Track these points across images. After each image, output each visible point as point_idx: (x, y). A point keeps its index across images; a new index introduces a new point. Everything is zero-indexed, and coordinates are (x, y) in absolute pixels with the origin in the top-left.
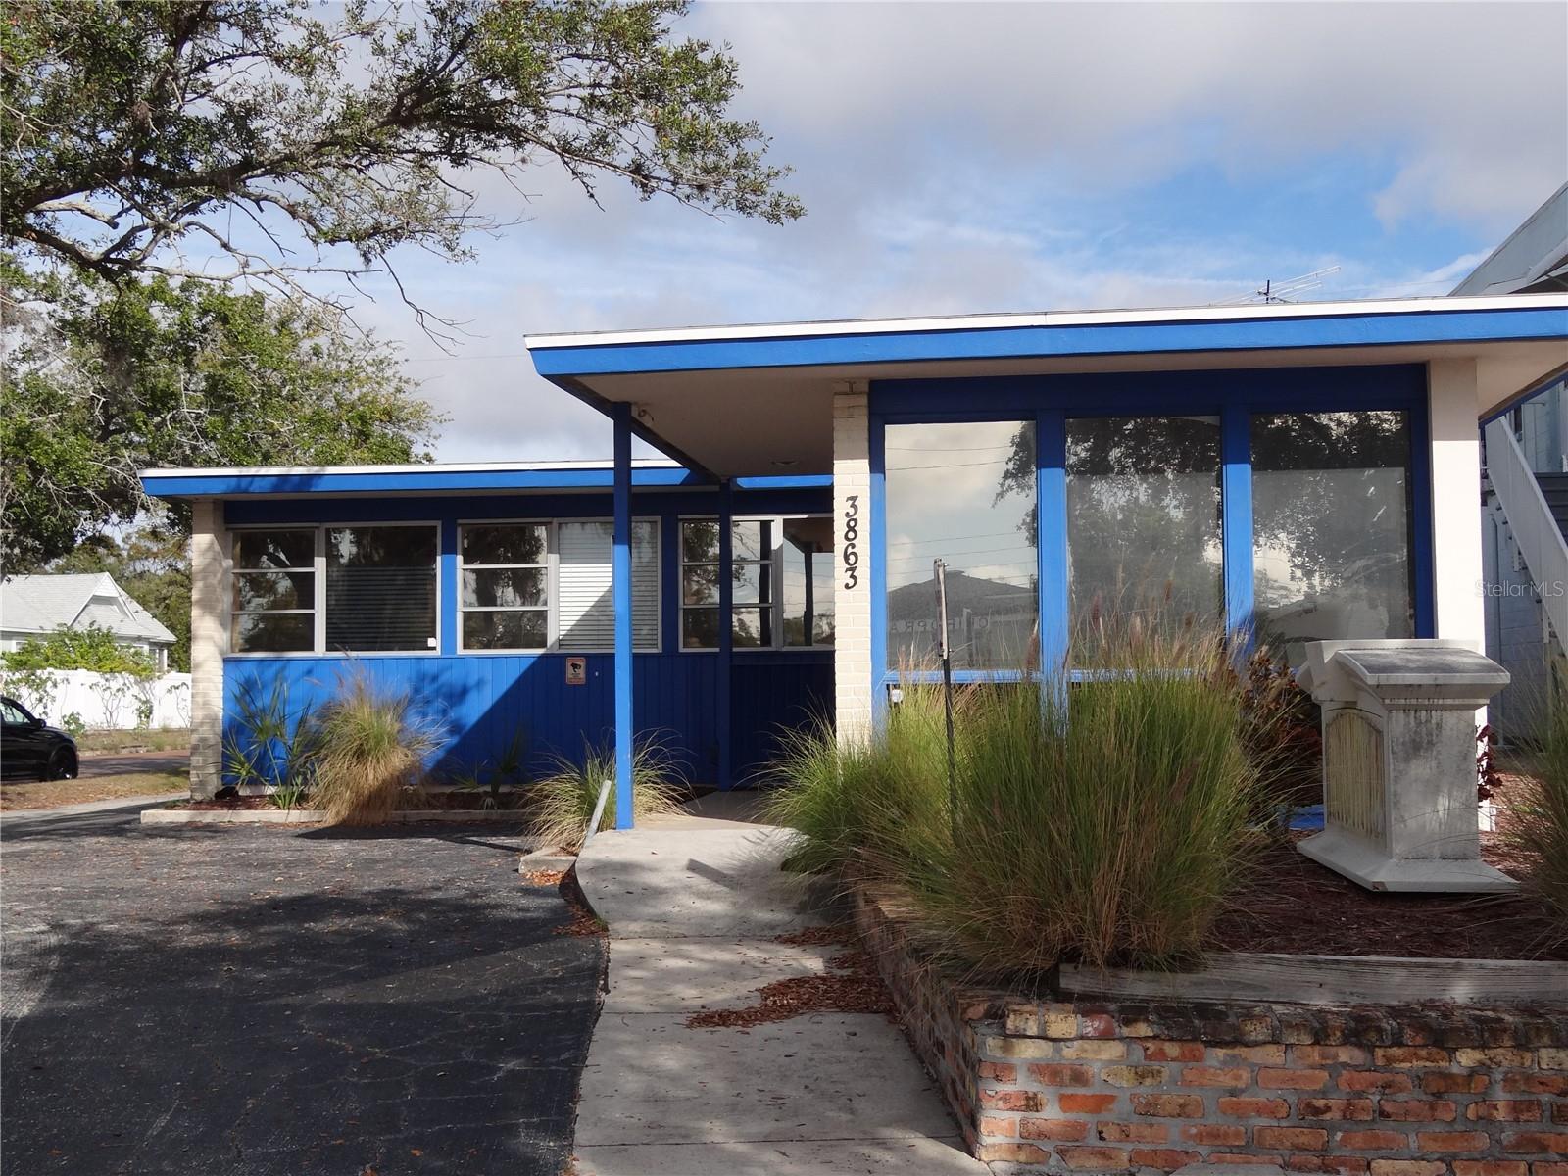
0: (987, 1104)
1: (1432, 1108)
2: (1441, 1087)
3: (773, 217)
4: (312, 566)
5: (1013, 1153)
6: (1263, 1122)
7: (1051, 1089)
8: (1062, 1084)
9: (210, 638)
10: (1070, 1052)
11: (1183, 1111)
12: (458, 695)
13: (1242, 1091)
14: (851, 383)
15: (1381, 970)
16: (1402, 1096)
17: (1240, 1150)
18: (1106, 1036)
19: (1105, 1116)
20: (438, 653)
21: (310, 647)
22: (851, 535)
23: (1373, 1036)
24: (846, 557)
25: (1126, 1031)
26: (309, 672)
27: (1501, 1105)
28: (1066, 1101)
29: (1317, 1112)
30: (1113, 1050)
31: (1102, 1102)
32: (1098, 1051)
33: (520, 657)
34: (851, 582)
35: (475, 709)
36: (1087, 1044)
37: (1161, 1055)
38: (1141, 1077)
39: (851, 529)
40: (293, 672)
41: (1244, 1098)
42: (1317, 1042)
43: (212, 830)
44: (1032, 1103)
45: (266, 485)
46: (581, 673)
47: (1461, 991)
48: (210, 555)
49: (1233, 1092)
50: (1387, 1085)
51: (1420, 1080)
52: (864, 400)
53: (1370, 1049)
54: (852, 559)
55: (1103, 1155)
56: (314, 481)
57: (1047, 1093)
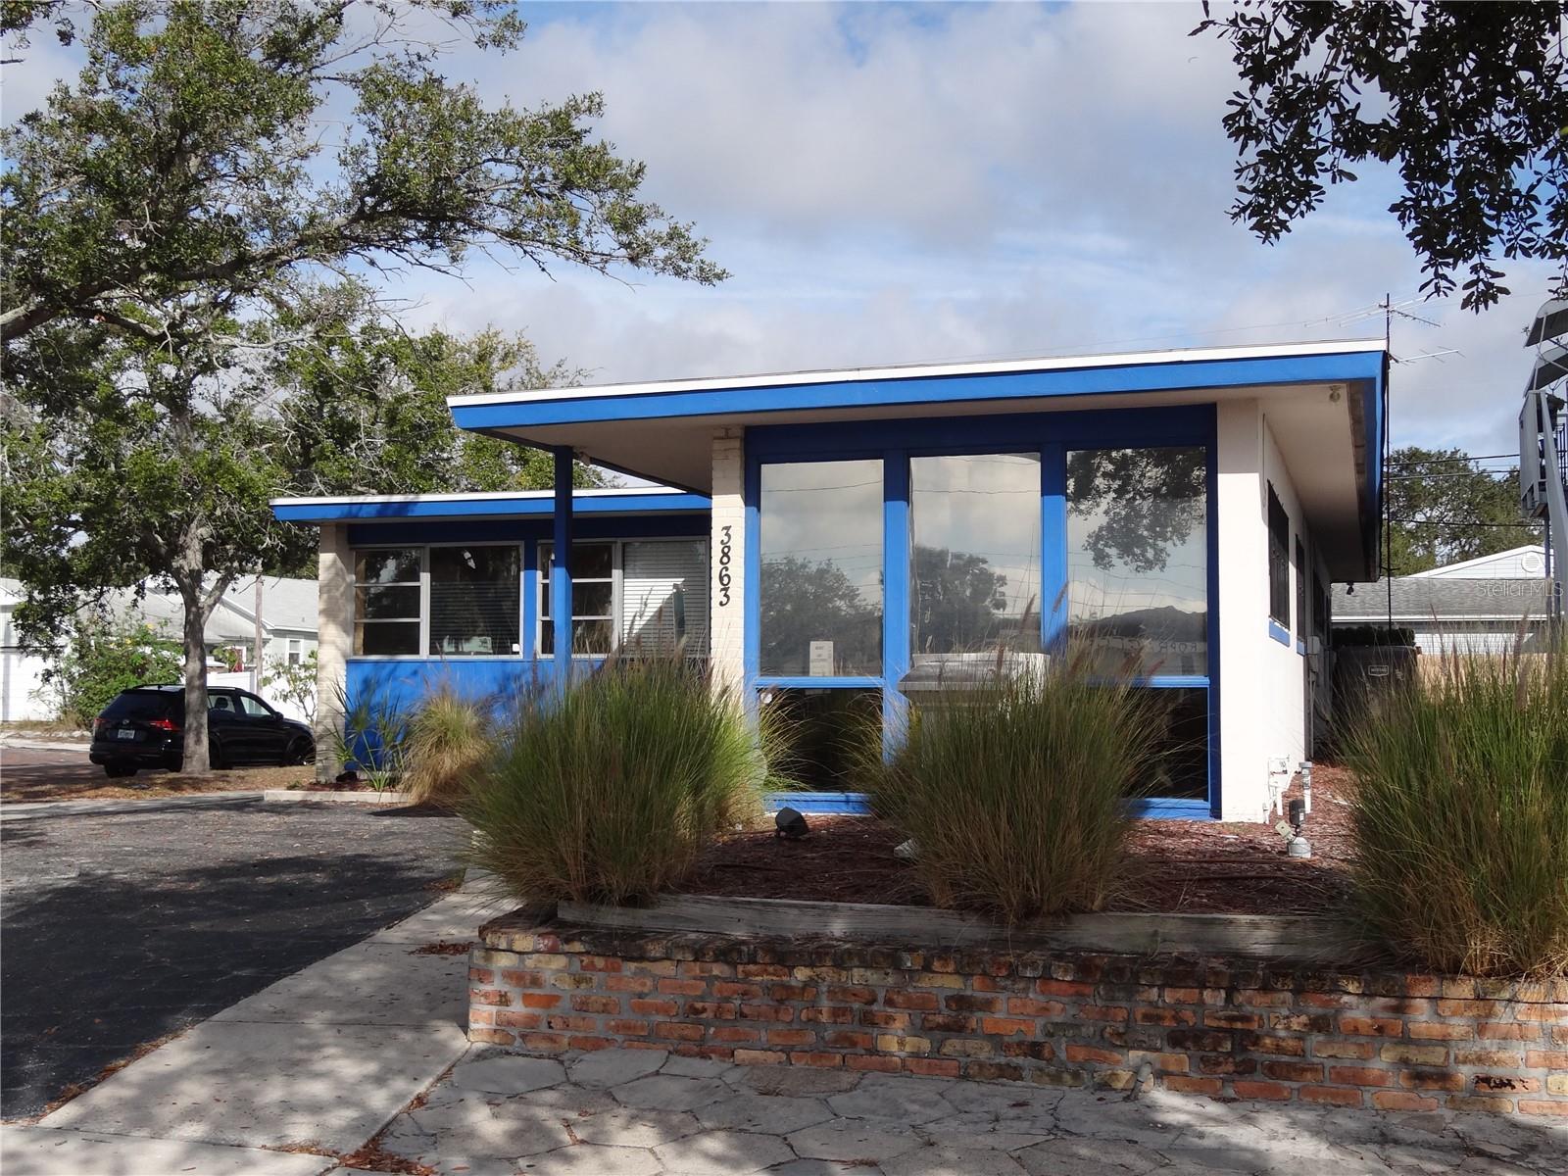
0: (473, 999)
1: (777, 1012)
2: (784, 995)
4: (418, 580)
5: (491, 1036)
6: (660, 1018)
7: (518, 990)
8: (525, 987)
9: (334, 643)
10: (530, 962)
11: (605, 1009)
13: (647, 995)
14: (727, 429)
15: (781, 910)
16: (756, 1002)
17: (644, 1039)
18: (553, 951)
19: (554, 1011)
20: (520, 657)
21: (417, 652)
22: (725, 560)
23: (735, 956)
24: (721, 579)
25: (566, 948)
26: (415, 673)
27: (824, 1010)
28: (527, 999)
29: (697, 1012)
30: (560, 962)
31: (551, 1000)
32: (549, 962)
33: (589, 661)
34: (725, 600)
36: (541, 957)
37: (592, 967)
38: (578, 982)
39: (725, 555)
41: (648, 1000)
42: (696, 960)
44: (503, 1000)
47: (838, 927)
48: (333, 571)
49: (640, 996)
50: (745, 993)
51: (768, 989)
52: (737, 444)
53: (733, 965)
54: (725, 582)
55: (551, 1039)
56: (411, 507)
57: (514, 992)
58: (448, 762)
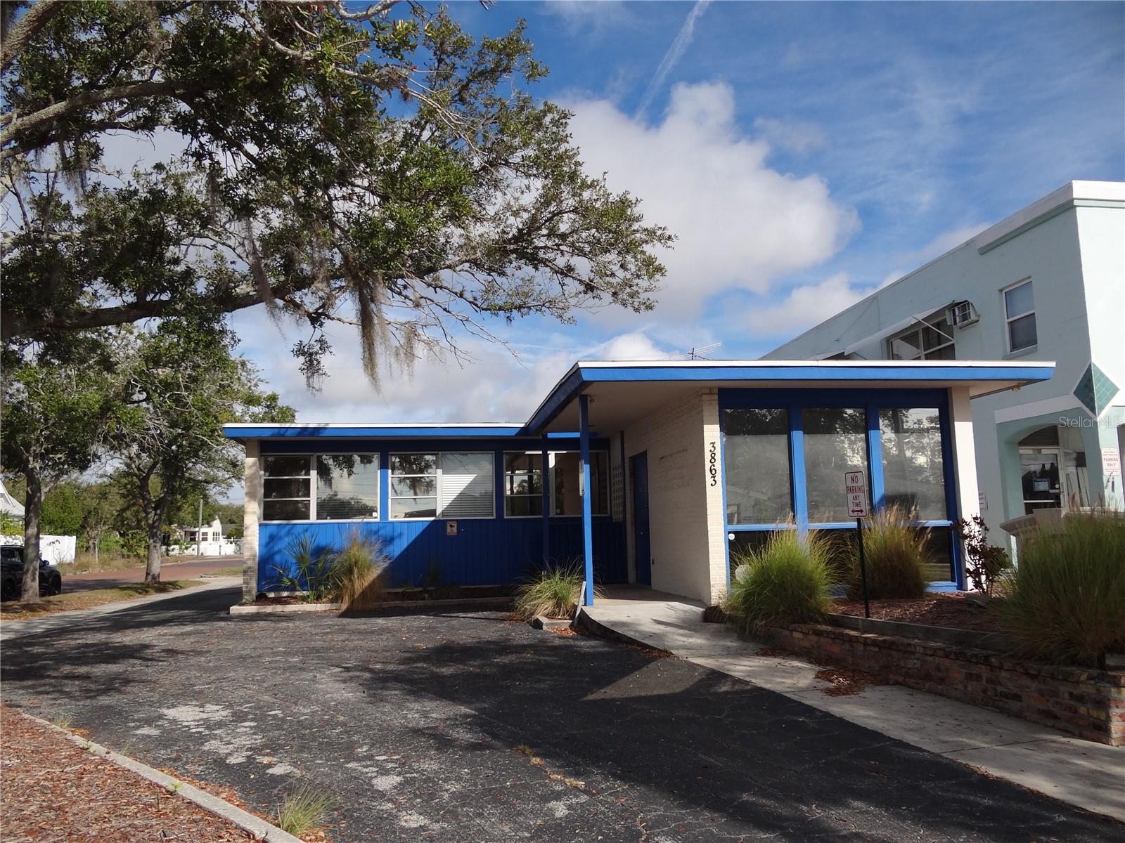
0: (1114, 719)
3: (637, 310)
4: (309, 475)
9: (254, 513)
12: (389, 541)
14: (710, 389)
20: (378, 520)
21: (307, 517)
22: (713, 461)
24: (711, 471)
26: (308, 531)
33: (422, 522)
34: (714, 483)
35: (397, 549)
39: (713, 458)
40: (298, 530)
46: (455, 529)
48: (255, 468)
52: (716, 397)
54: (714, 472)
56: (321, 431)
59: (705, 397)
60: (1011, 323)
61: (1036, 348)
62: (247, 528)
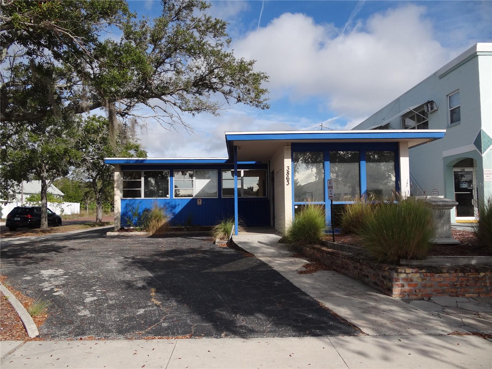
0: (394, 286)
1: (476, 284)
2: (477, 280)
3: (263, 109)
4: (141, 179)
5: (399, 295)
6: (445, 288)
7: (406, 283)
8: (408, 282)
9: (119, 195)
10: (410, 276)
11: (431, 286)
12: (174, 207)
13: (442, 282)
14: (288, 143)
15: (459, 258)
16: (470, 282)
17: (441, 293)
18: (416, 272)
19: (416, 288)
20: (169, 198)
21: (140, 197)
22: (288, 174)
23: (466, 271)
24: (287, 179)
25: (421, 271)
26: (141, 202)
27: (488, 283)
28: (409, 285)
29: (455, 285)
30: (418, 275)
31: (416, 285)
32: (415, 275)
33: (187, 199)
34: (288, 184)
35: (178, 210)
36: (413, 274)
37: (427, 276)
38: (423, 280)
39: (288, 173)
40: (137, 202)
41: (442, 283)
42: (455, 272)
43: (124, 237)
44: (403, 286)
45: (133, 161)
46: (201, 202)
47: (474, 262)
48: (119, 176)
49: (440, 282)
50: (468, 280)
51: (473, 278)
52: (290, 147)
53: (464, 273)
54: (288, 179)
55: (416, 295)
56: (144, 161)
57: (405, 284)
58: (161, 224)
59: (285, 147)
60: (451, 111)
61: (460, 123)
62: (116, 201)
